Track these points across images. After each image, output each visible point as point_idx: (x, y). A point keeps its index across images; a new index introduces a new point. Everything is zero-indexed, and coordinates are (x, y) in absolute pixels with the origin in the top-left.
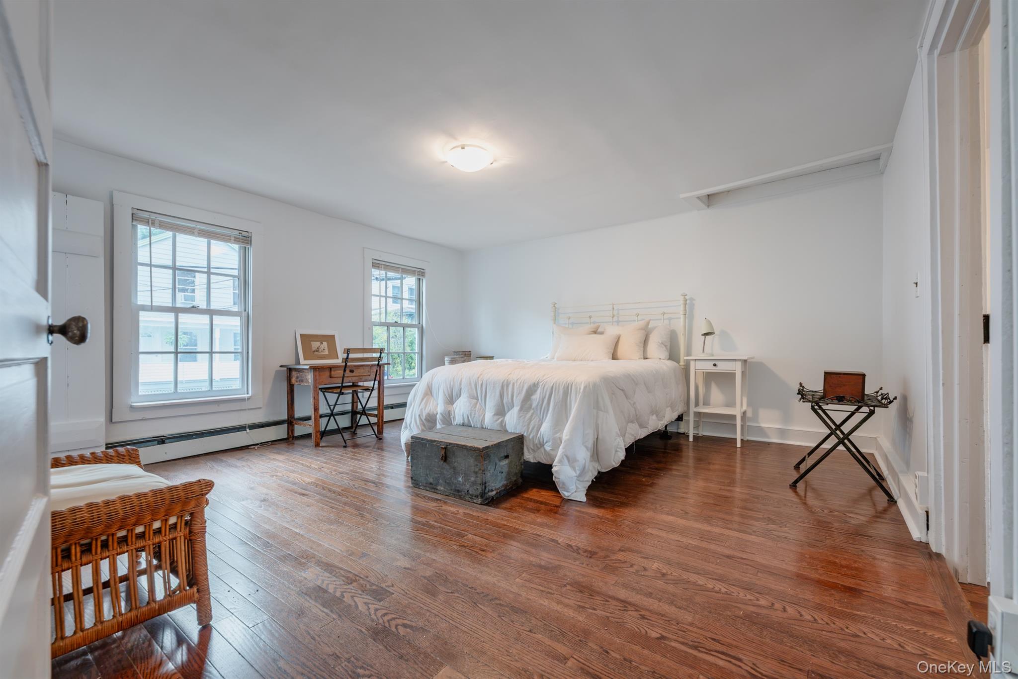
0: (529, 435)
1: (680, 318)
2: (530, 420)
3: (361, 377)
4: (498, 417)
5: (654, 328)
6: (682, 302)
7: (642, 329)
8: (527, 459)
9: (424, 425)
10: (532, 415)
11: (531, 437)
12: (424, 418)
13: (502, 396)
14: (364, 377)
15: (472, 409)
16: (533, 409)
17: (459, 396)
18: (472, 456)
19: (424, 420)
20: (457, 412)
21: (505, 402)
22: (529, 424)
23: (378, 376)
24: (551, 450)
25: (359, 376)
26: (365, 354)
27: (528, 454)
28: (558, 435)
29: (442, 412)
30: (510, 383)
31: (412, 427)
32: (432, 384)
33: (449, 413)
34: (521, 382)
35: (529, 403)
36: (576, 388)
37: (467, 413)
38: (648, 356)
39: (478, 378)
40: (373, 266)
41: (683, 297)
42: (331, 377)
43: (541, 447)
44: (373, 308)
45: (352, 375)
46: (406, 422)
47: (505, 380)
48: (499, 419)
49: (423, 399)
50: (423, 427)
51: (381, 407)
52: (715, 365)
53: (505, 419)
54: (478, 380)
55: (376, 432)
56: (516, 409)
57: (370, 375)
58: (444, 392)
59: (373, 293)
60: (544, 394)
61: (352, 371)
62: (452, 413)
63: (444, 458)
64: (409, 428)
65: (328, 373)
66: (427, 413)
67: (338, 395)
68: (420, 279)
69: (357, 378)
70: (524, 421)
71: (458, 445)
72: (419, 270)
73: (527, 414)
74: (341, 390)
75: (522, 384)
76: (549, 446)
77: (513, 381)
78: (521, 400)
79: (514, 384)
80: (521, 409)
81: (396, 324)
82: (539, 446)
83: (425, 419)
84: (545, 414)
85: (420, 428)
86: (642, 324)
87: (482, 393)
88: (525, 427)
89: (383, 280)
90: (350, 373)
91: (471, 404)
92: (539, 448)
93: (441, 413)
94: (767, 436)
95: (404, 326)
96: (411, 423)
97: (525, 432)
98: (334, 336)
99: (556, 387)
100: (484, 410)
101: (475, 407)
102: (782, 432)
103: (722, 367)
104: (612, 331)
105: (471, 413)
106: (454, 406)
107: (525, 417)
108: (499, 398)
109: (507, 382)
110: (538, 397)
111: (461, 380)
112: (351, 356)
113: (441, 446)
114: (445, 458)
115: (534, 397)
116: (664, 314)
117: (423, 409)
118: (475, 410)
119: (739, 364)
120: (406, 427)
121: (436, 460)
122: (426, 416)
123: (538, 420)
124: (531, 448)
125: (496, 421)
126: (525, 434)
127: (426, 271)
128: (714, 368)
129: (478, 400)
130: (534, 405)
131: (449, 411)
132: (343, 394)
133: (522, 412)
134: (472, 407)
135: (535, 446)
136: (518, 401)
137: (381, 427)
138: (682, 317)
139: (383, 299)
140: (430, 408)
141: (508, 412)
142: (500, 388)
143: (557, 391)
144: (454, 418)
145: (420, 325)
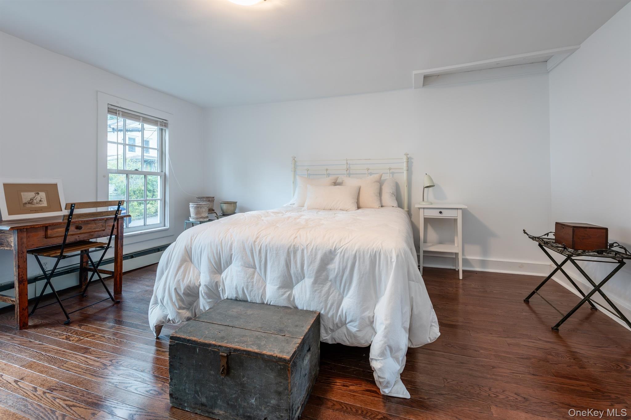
0: (328, 313)
1: (403, 173)
2: (328, 294)
3: (92, 233)
4: (283, 290)
5: (385, 180)
6: (405, 160)
7: (377, 182)
8: (325, 340)
9: (182, 300)
10: (329, 289)
11: (329, 315)
12: (182, 292)
13: (288, 265)
14: (96, 233)
15: (249, 280)
16: (331, 281)
17: (229, 262)
18: (272, 370)
19: (182, 296)
20: (227, 283)
21: (292, 272)
22: (326, 300)
23: (115, 230)
24: (357, 331)
25: (90, 232)
26: (98, 208)
27: (326, 335)
28: (367, 314)
29: (207, 284)
30: (298, 250)
31: (164, 304)
32: (191, 248)
33: (217, 285)
34: (312, 249)
35: (324, 274)
36: (387, 257)
37: (243, 285)
38: (383, 205)
39: (255, 242)
40: (108, 111)
41: (405, 156)
42: (46, 237)
43: (342, 326)
44: (108, 154)
45: (79, 232)
46: (156, 297)
47: (291, 246)
48: (285, 293)
49: (179, 268)
50: (181, 303)
51: (118, 259)
52: (441, 212)
53: (294, 292)
54: (255, 245)
55: (113, 294)
56: (308, 282)
57: (104, 230)
58: (208, 258)
59: (108, 140)
60: (345, 263)
61: (78, 228)
62: (221, 284)
63: (225, 371)
64: (160, 303)
65: (42, 233)
66: (185, 285)
67: (56, 259)
68: (162, 129)
69: (86, 235)
70: (320, 297)
71: (248, 353)
72: (162, 120)
73: (322, 287)
74: (62, 253)
75: (314, 250)
76: (355, 327)
77: (302, 247)
78: (315, 272)
79: (303, 251)
80: (315, 282)
81: (136, 172)
82: (339, 325)
83: (184, 294)
84: (346, 287)
85: (177, 305)
86: (376, 176)
87: (260, 262)
88: (322, 304)
89: (121, 130)
90: (76, 230)
91: (246, 274)
92: (338, 327)
93: (205, 285)
94: (471, 266)
95: (146, 174)
96: (163, 299)
97: (322, 309)
98: (55, 185)
99: (360, 254)
100: (265, 281)
101: (253, 278)
102: (483, 263)
103: (447, 214)
104: (352, 183)
105: (247, 286)
106: (224, 275)
107: (320, 292)
108: (285, 267)
109: (294, 248)
110: (337, 267)
111: (232, 244)
112: (77, 211)
113: (221, 354)
114: (227, 371)
115: (331, 266)
116: (390, 169)
117: (181, 281)
118: (253, 282)
119: (460, 212)
120: (156, 303)
121: (212, 372)
122: (185, 290)
123: (337, 294)
124: (330, 328)
125: (283, 295)
126: (322, 312)
127: (169, 122)
128: (440, 215)
129: (256, 268)
130: (332, 276)
131: (217, 282)
132: (65, 257)
133: (316, 285)
134: (248, 278)
135: (335, 325)
136: (310, 272)
137: (118, 286)
138: (405, 172)
139: (121, 147)
140: (190, 279)
141: (296, 284)
142: (285, 255)
143: (361, 260)
144: (224, 290)
145: (163, 173)
